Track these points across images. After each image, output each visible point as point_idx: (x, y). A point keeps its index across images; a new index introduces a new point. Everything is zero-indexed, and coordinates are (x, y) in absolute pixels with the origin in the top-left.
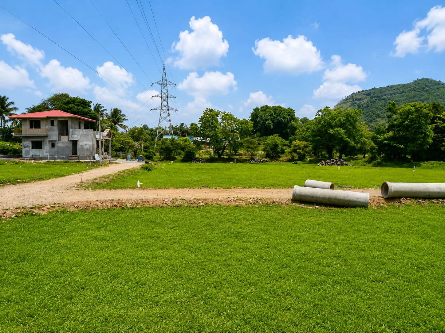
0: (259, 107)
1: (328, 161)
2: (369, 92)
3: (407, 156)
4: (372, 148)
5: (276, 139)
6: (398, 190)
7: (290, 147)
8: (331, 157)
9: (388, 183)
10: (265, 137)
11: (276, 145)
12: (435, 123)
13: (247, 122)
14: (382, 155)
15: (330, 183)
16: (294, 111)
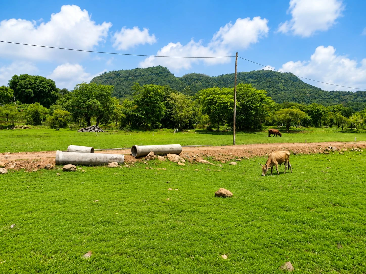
0: (19, 75)
1: (87, 128)
2: (119, 72)
3: (148, 124)
4: (123, 118)
5: (38, 107)
6: (144, 151)
7: (51, 114)
8: (89, 124)
9: (136, 146)
10: (26, 104)
11: (37, 113)
12: (166, 100)
13: (6, 89)
14: (130, 124)
15: (90, 148)
16: (54, 82)
